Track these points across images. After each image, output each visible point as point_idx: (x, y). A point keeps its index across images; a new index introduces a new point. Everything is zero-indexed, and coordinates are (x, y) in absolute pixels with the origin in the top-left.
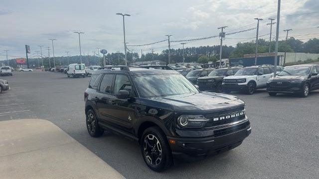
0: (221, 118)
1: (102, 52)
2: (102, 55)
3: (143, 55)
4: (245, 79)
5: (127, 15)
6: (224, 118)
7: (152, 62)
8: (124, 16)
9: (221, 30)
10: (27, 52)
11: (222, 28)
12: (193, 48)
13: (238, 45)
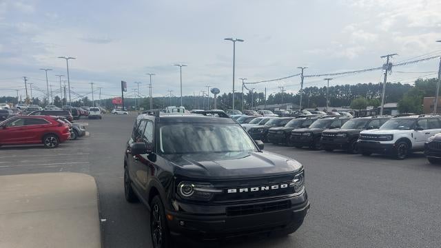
0: (241, 190)
1: (213, 91)
2: (212, 96)
3: (271, 96)
4: (392, 135)
5: (239, 40)
6: (246, 190)
7: (280, 105)
8: (234, 41)
9: (386, 59)
10: (123, 90)
11: (388, 56)
12: (347, 86)
13: (417, 82)
